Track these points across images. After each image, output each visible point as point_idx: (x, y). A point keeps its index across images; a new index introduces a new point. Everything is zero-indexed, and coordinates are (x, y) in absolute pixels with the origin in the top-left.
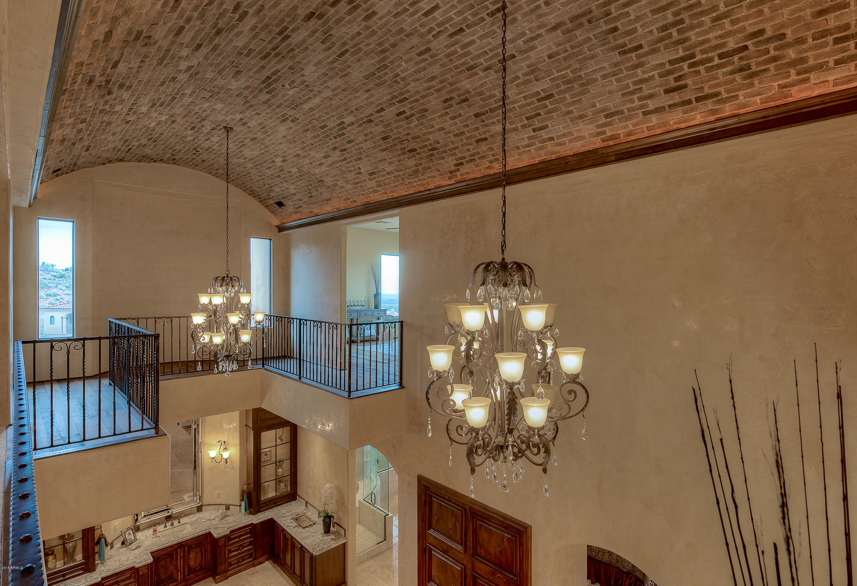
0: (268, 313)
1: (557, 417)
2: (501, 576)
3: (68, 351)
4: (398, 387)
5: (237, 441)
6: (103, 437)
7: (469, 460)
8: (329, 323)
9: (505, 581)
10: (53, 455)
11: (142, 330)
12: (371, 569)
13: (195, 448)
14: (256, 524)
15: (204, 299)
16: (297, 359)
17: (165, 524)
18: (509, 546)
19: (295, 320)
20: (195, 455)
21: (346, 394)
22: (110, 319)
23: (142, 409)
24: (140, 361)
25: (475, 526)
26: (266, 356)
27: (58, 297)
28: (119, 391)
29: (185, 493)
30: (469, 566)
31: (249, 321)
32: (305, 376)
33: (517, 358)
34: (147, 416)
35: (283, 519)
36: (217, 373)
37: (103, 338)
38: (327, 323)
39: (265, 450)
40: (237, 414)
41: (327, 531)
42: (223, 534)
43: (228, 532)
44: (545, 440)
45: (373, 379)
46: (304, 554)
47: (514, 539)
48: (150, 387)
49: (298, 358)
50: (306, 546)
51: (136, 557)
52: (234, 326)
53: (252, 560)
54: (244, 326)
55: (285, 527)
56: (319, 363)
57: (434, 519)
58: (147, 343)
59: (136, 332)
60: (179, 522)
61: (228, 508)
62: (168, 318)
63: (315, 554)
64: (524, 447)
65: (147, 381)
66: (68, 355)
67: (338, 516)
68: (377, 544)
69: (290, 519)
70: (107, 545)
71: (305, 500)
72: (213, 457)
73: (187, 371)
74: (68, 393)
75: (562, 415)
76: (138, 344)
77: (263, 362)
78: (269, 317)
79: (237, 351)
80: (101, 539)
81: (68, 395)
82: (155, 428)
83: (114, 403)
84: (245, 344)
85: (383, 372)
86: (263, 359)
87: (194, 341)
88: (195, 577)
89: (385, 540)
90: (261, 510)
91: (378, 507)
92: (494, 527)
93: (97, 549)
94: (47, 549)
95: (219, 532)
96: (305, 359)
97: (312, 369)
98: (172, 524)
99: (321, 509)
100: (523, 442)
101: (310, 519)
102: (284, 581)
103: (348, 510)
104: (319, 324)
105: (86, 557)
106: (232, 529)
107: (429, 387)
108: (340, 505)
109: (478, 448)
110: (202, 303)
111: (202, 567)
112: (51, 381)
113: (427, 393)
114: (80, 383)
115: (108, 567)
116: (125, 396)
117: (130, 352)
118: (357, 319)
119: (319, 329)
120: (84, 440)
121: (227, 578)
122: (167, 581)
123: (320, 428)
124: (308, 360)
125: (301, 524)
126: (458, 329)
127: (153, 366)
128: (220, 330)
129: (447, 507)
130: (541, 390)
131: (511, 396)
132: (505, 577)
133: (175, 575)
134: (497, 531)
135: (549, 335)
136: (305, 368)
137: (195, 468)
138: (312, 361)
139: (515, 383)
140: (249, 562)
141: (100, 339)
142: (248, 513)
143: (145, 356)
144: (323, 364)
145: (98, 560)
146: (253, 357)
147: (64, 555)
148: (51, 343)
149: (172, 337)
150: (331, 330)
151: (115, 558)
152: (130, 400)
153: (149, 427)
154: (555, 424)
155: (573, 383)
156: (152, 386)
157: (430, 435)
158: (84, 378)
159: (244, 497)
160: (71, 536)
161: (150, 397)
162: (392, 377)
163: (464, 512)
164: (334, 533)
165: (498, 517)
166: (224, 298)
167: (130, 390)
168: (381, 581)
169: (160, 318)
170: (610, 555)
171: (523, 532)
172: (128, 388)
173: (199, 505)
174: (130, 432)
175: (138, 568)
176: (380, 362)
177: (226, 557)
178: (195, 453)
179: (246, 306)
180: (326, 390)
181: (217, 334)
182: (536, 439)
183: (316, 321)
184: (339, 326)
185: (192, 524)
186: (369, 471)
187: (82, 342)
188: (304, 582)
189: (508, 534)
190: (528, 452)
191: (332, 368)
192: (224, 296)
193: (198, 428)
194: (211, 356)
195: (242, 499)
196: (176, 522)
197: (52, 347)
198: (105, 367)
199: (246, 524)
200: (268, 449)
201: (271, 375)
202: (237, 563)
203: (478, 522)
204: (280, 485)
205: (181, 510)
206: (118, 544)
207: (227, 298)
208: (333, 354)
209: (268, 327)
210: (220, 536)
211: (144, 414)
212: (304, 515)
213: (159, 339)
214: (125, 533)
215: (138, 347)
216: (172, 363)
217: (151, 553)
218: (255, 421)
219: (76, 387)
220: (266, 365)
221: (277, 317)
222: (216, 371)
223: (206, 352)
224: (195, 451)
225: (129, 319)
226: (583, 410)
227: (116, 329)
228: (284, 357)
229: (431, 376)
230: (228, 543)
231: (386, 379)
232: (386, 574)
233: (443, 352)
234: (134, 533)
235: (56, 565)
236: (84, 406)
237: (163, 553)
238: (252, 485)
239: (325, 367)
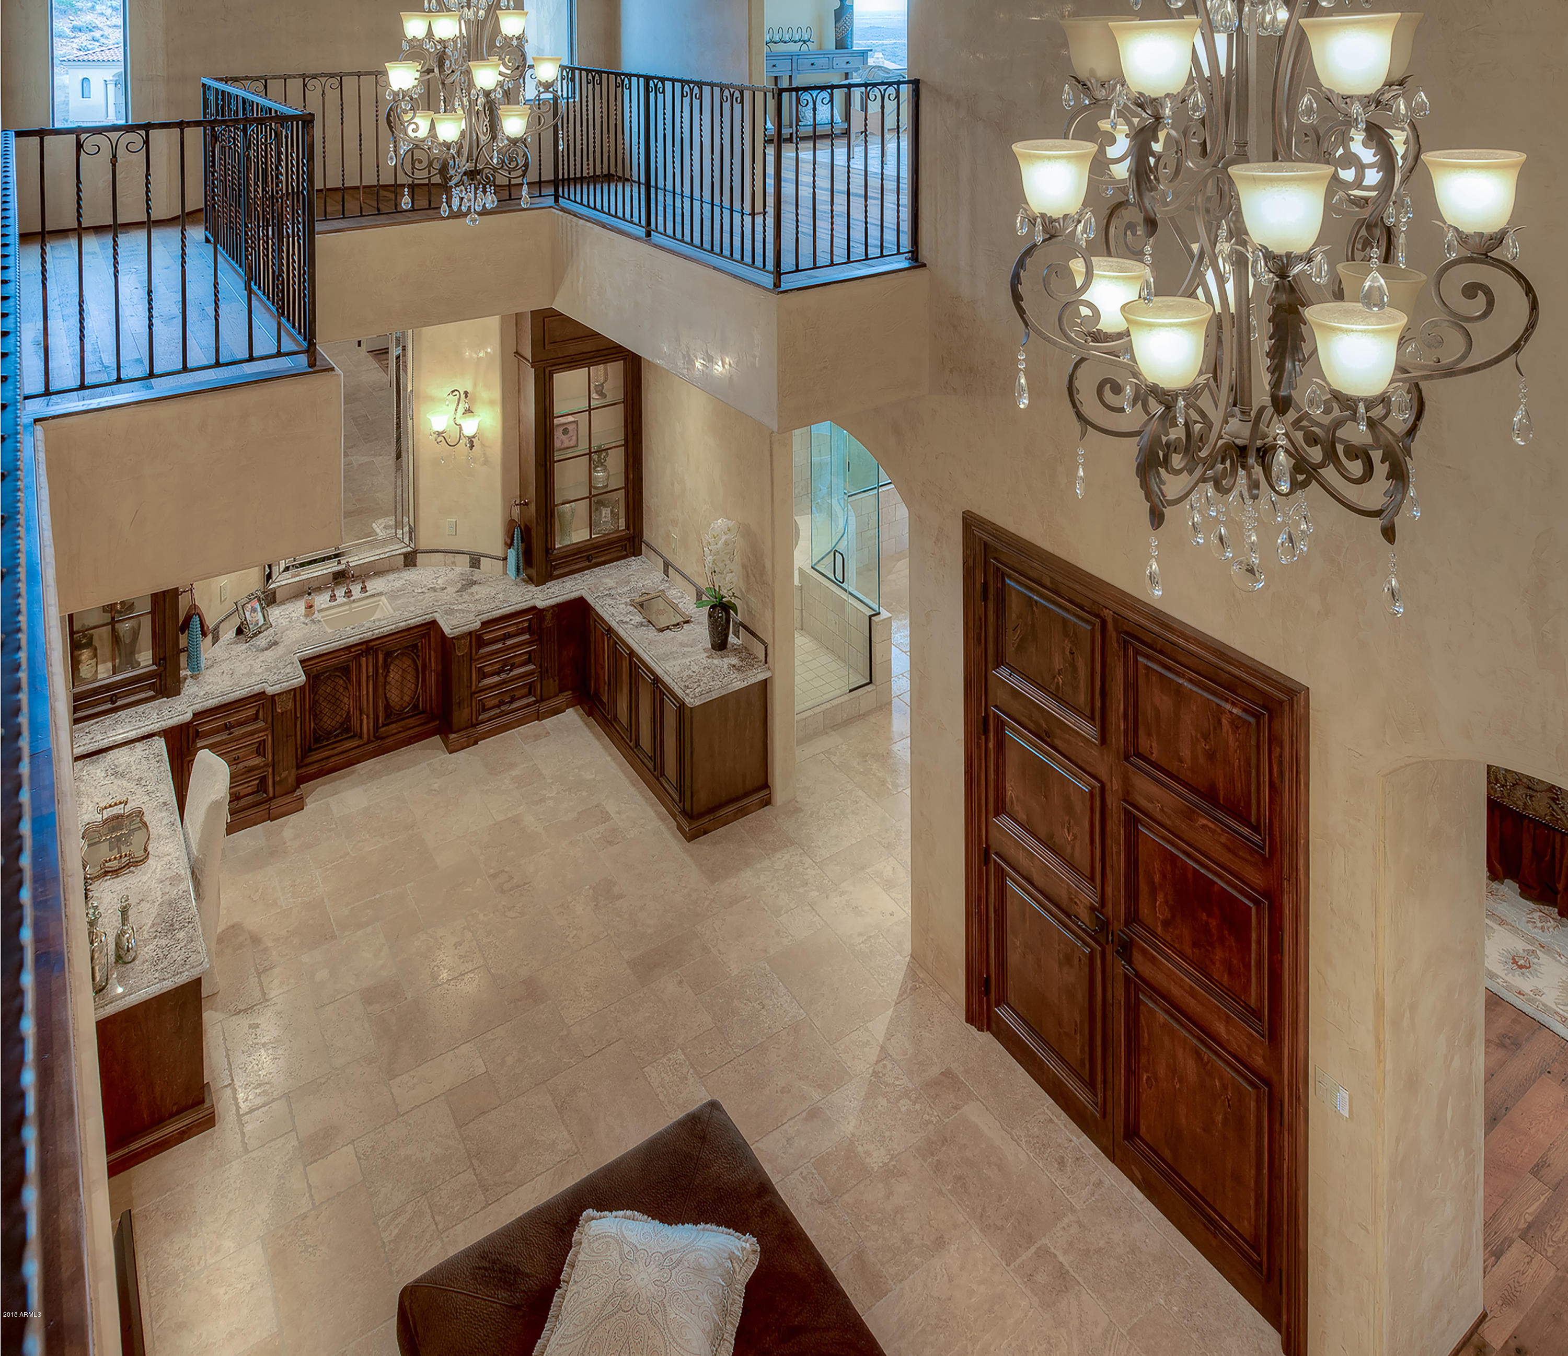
0: (566, 63)
1: (1423, 367)
2: (1212, 826)
3: (114, 156)
4: (905, 264)
5: (496, 393)
6: (192, 370)
7: (1145, 485)
8: (722, 87)
9: (1223, 840)
10: (84, 408)
11: (274, 106)
12: (834, 759)
13: (398, 406)
14: (543, 610)
15: (414, 27)
16: (639, 183)
17: (333, 591)
18: (1237, 740)
19: (634, 79)
20: (398, 424)
21: (768, 280)
22: (204, 80)
23: (278, 303)
24: (272, 183)
25: (1131, 672)
26: (563, 174)
27: (97, 34)
28: (227, 256)
29: (377, 518)
30: (1115, 785)
31: (521, 81)
32: (661, 228)
33: (1302, 179)
34: (288, 320)
35: (609, 601)
36: (448, 218)
37: (189, 124)
38: (717, 85)
39: (563, 420)
40: (493, 323)
41: (720, 644)
42: (466, 629)
43: (478, 625)
44: (1390, 437)
45: (840, 242)
46: (662, 700)
47: (1251, 720)
48: (294, 248)
49: (643, 180)
50: (667, 679)
51: (268, 669)
52: (487, 94)
53: (535, 702)
54: (510, 96)
55: (614, 624)
56: (697, 195)
57: (1012, 639)
58: (287, 137)
59: (262, 111)
60: (364, 589)
61: (475, 562)
62: (332, 76)
63: (690, 701)
64: (1316, 454)
65: (287, 232)
66: (114, 165)
67: (748, 606)
68: (850, 691)
69: (626, 604)
70: (204, 634)
71: (662, 557)
72: (440, 430)
73: (379, 210)
74: (115, 258)
75: (1443, 362)
76: (266, 140)
77: (556, 190)
78: (569, 72)
79: (495, 161)
80: (192, 617)
81: (116, 263)
82: (307, 351)
83: (216, 285)
84: (514, 142)
85: (866, 223)
86: (556, 183)
87: (393, 132)
88: (400, 732)
89: (871, 682)
90: (555, 573)
91: (850, 589)
92: (1191, 681)
93: (183, 641)
94: (78, 632)
95: (455, 622)
96: (661, 184)
97: (678, 211)
98: (348, 594)
99: (704, 584)
100: (1312, 440)
101: (675, 608)
102: (613, 764)
103: (773, 593)
104: (696, 90)
105: (160, 659)
106: (485, 617)
107: (1021, 264)
108: (752, 579)
109: (1172, 449)
110: (410, 37)
111: (416, 707)
112: (80, 231)
113: (1016, 280)
114: (142, 235)
115: (207, 688)
116: (240, 270)
117: (248, 158)
118: (790, 77)
119: (696, 103)
120: (151, 375)
121: (476, 743)
122: (336, 736)
123: (700, 367)
124: (669, 187)
125: (653, 618)
126: (1101, 94)
127: (301, 196)
128: (453, 104)
129: (1049, 610)
130: (1375, 280)
131: (1283, 298)
132: (1222, 830)
133: (355, 722)
134: (1200, 691)
135: (1402, 107)
136: (661, 208)
137: (399, 456)
138: (678, 190)
139: (1296, 257)
140: (528, 705)
141: (181, 125)
142: (524, 580)
143: (283, 171)
144: (707, 197)
145: (185, 669)
146: (532, 176)
147: (113, 650)
148: (77, 136)
149: (342, 124)
150: (727, 106)
151: (223, 667)
152: (250, 279)
153: (295, 348)
154: (1414, 390)
155: (1482, 262)
156: (299, 243)
157: (1024, 403)
158: (149, 224)
159: (513, 537)
160: (128, 606)
161: (296, 273)
162: (890, 236)
163: (1098, 627)
164: (737, 651)
165: (1202, 652)
166: (462, 22)
167: (251, 254)
168: (861, 793)
169: (314, 77)
170: (1554, 800)
171: (1281, 703)
172: (247, 250)
173: (409, 549)
174: (251, 359)
175: (273, 696)
176: (859, 196)
177: (474, 687)
178: (398, 418)
179: (515, 43)
180: (715, 268)
181: (448, 116)
182: (1358, 433)
183: (688, 82)
184: (747, 94)
185: (393, 596)
186: (825, 490)
187: (143, 133)
188: (662, 774)
189: (1233, 704)
190: (1329, 473)
191: (732, 210)
192: (461, 18)
193: (404, 356)
194: (433, 172)
195: (509, 542)
196: (356, 589)
197: (79, 146)
198: (195, 200)
199: (518, 607)
200: (571, 419)
201: (577, 225)
202: (498, 706)
203: (1140, 659)
204: (601, 514)
205: (367, 560)
206: (228, 634)
207: (468, 22)
208: (732, 169)
209: (568, 98)
210: (457, 632)
211: (283, 314)
212: (661, 595)
213: (313, 127)
214: (243, 607)
215: (266, 147)
216: (343, 191)
217: (301, 662)
218: (539, 343)
219: (133, 242)
220: (563, 197)
221: (588, 71)
222: (445, 211)
223: (420, 162)
224: (398, 413)
225: (247, 78)
226: (1516, 348)
227: (217, 105)
228: (609, 178)
229: (1025, 231)
230: (476, 653)
231: (874, 241)
232: (874, 775)
233: (1064, 161)
234: (263, 608)
235: (96, 671)
236: (150, 292)
237: (329, 663)
238: (533, 507)
239: (713, 205)
